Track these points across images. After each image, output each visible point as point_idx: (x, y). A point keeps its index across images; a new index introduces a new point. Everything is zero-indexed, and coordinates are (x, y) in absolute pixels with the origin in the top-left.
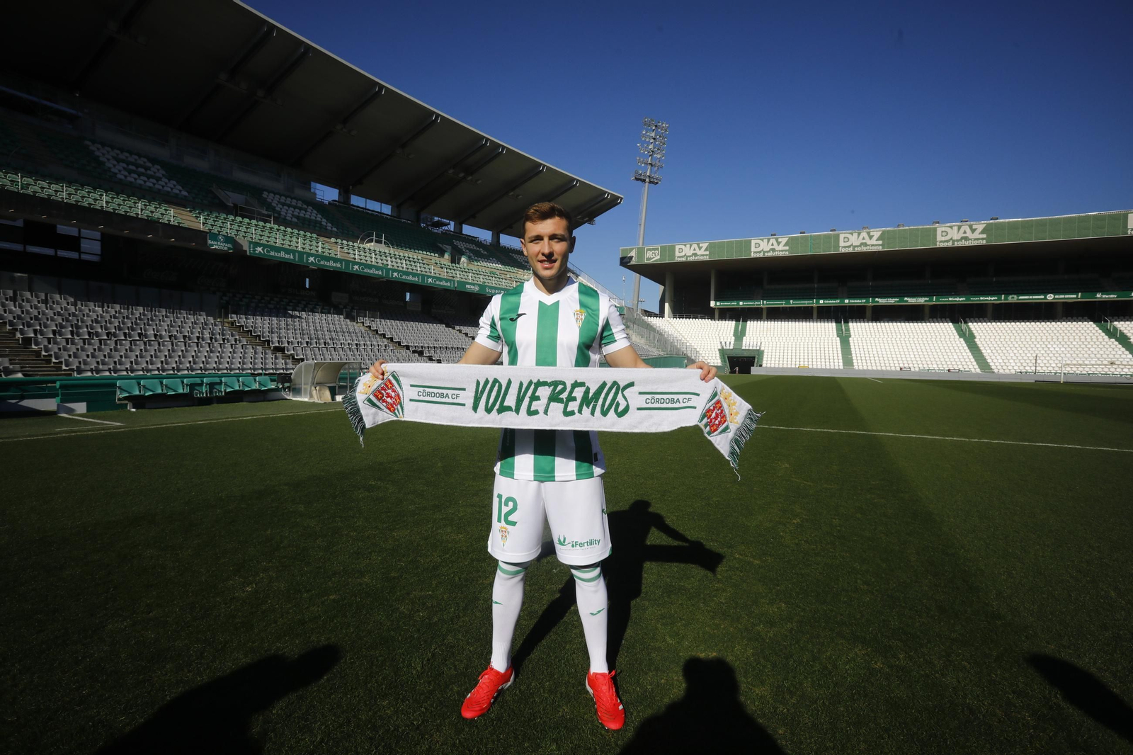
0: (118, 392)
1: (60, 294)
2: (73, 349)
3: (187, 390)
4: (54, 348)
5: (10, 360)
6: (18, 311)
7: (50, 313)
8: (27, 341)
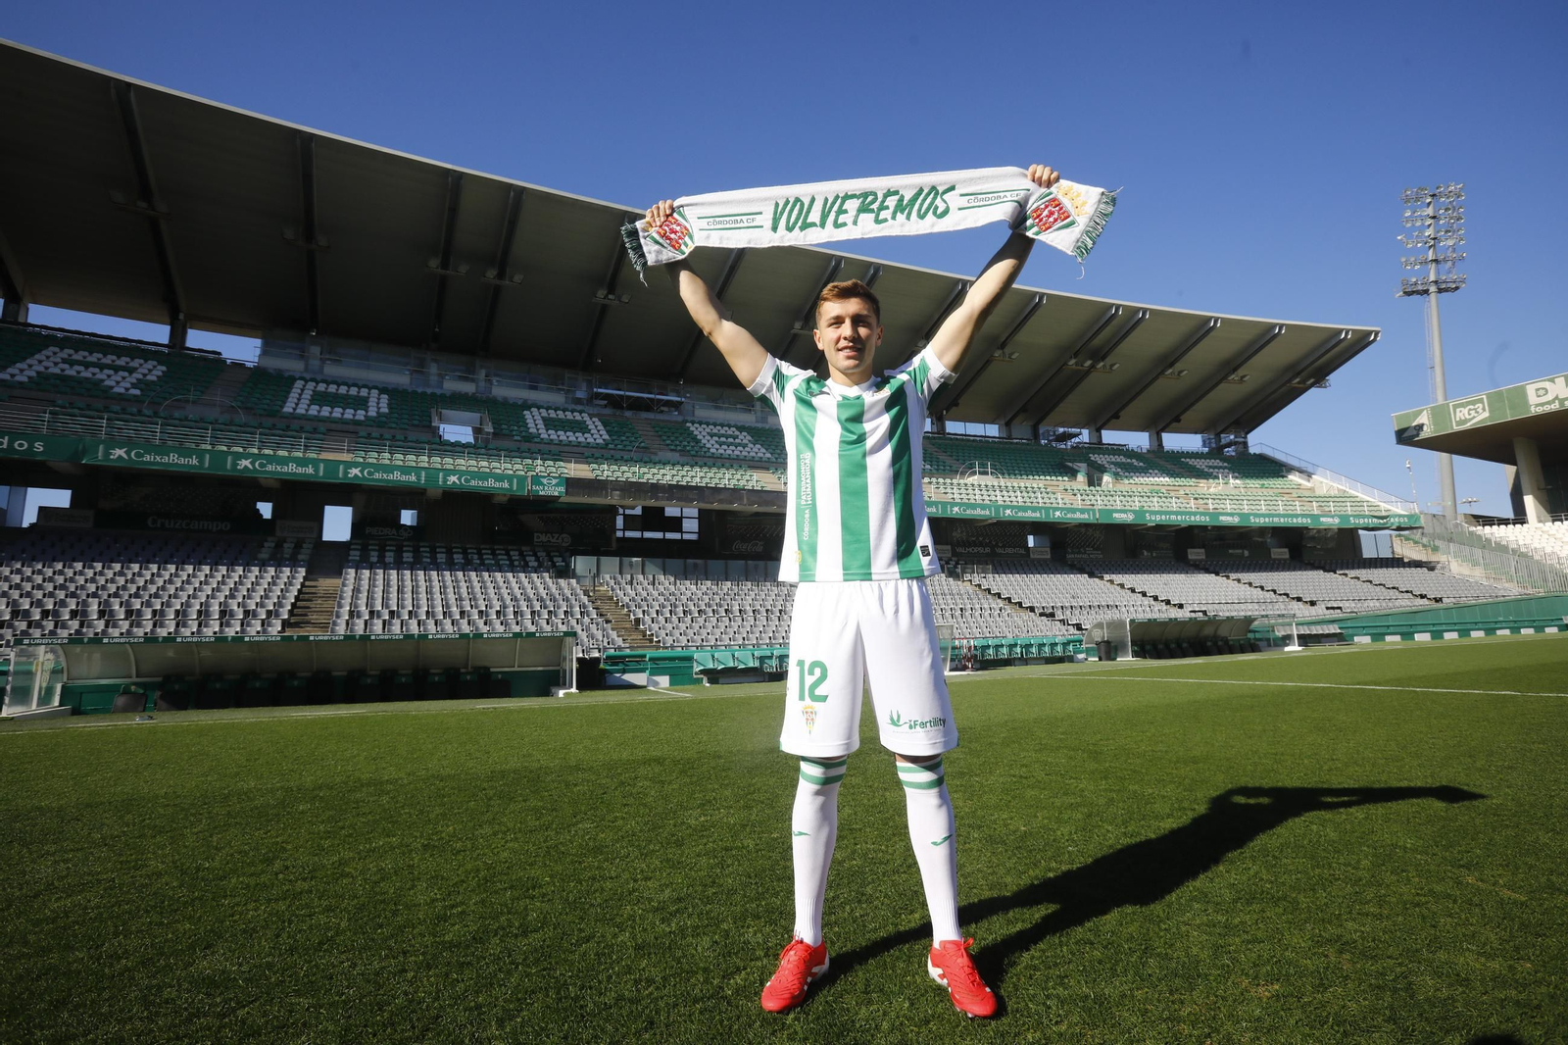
0: (695, 664)
1: (664, 575)
2: (669, 626)
3: (757, 664)
4: (655, 626)
5: (624, 640)
6: (633, 593)
7: (655, 593)
8: (637, 621)
